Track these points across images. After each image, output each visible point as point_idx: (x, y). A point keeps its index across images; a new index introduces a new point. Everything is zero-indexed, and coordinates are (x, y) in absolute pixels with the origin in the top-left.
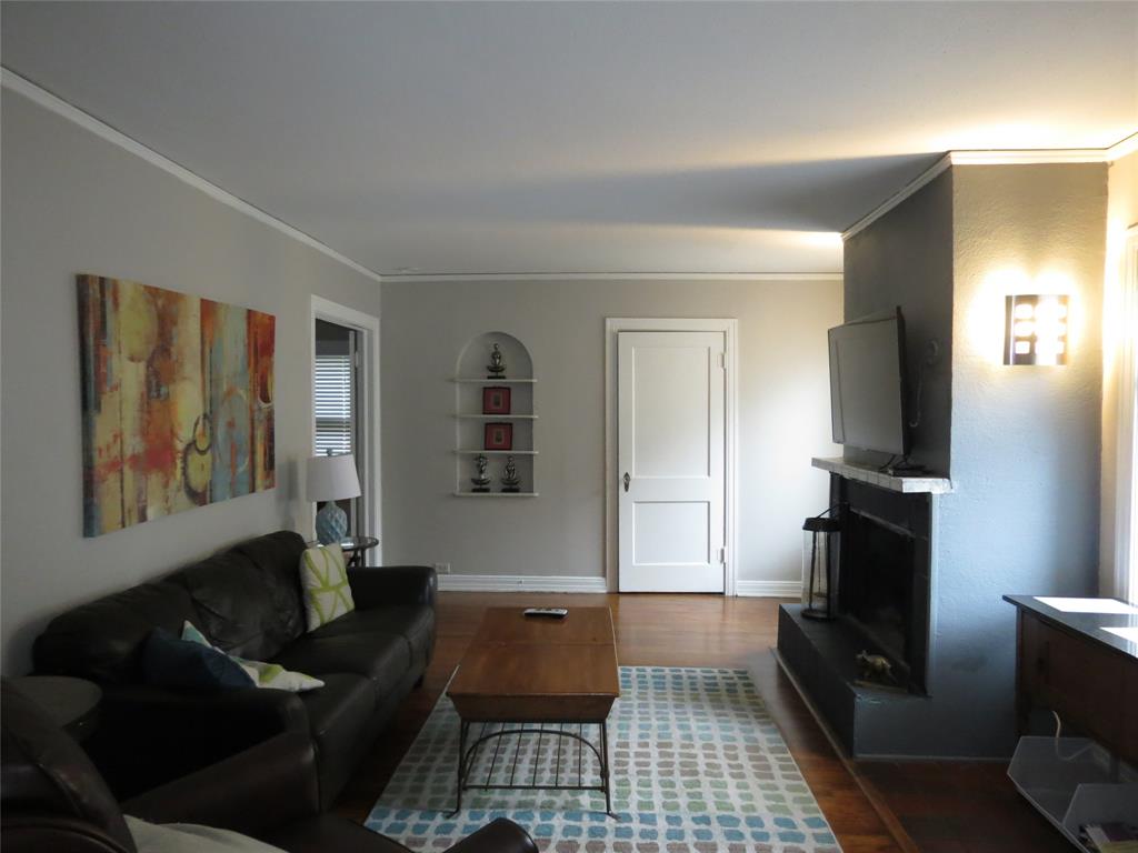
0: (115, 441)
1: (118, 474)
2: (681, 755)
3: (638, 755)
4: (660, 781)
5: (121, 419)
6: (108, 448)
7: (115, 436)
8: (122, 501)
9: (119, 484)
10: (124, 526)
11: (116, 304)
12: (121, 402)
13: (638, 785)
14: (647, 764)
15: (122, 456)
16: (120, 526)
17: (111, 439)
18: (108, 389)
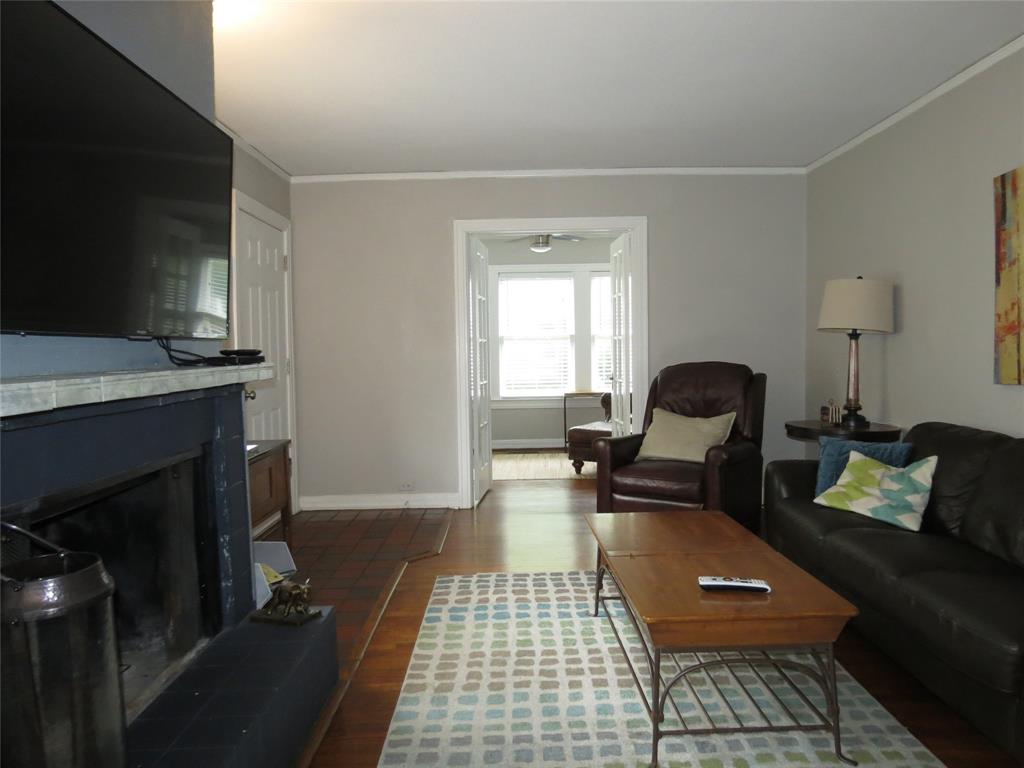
0: (1013, 308)
1: (1015, 337)
2: (531, 673)
3: (580, 672)
4: (555, 645)
5: (1019, 289)
6: (1006, 313)
7: (1013, 304)
8: (1019, 362)
9: (1015, 345)
10: (1019, 383)
11: (1015, 190)
12: (1019, 274)
13: (576, 641)
14: (569, 661)
15: (1019, 323)
16: (1017, 382)
17: (1009, 306)
18: (1007, 264)
